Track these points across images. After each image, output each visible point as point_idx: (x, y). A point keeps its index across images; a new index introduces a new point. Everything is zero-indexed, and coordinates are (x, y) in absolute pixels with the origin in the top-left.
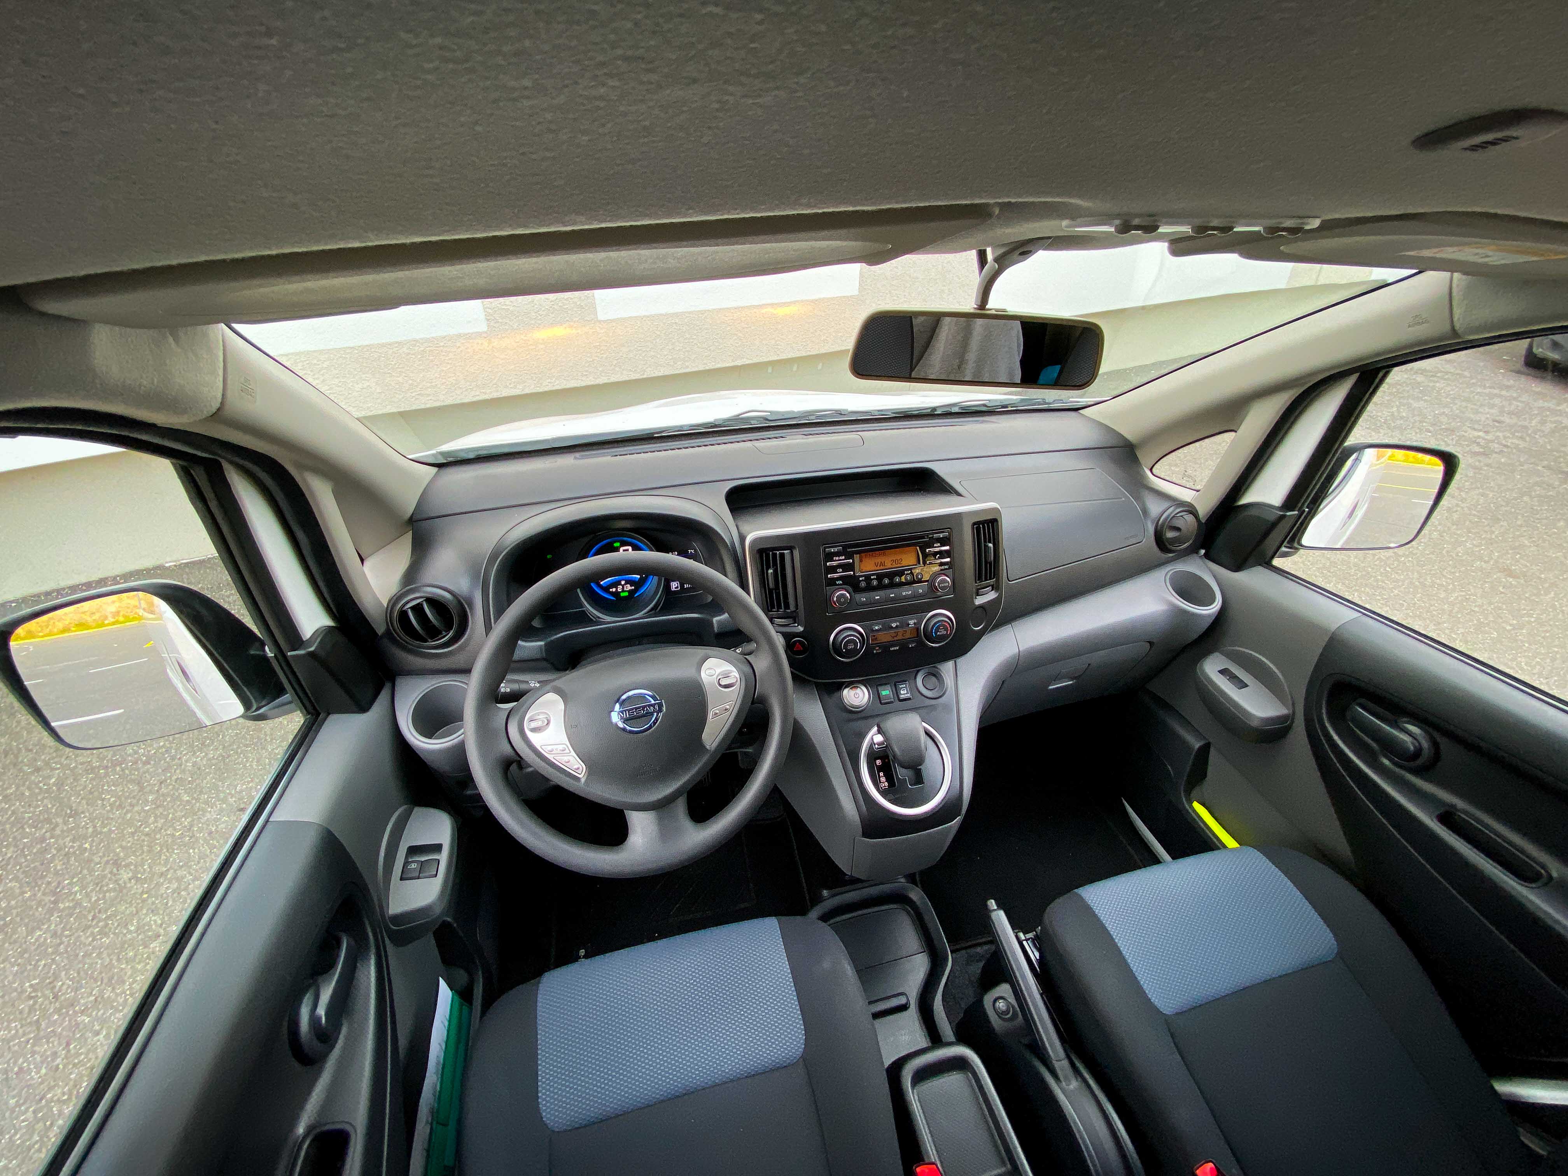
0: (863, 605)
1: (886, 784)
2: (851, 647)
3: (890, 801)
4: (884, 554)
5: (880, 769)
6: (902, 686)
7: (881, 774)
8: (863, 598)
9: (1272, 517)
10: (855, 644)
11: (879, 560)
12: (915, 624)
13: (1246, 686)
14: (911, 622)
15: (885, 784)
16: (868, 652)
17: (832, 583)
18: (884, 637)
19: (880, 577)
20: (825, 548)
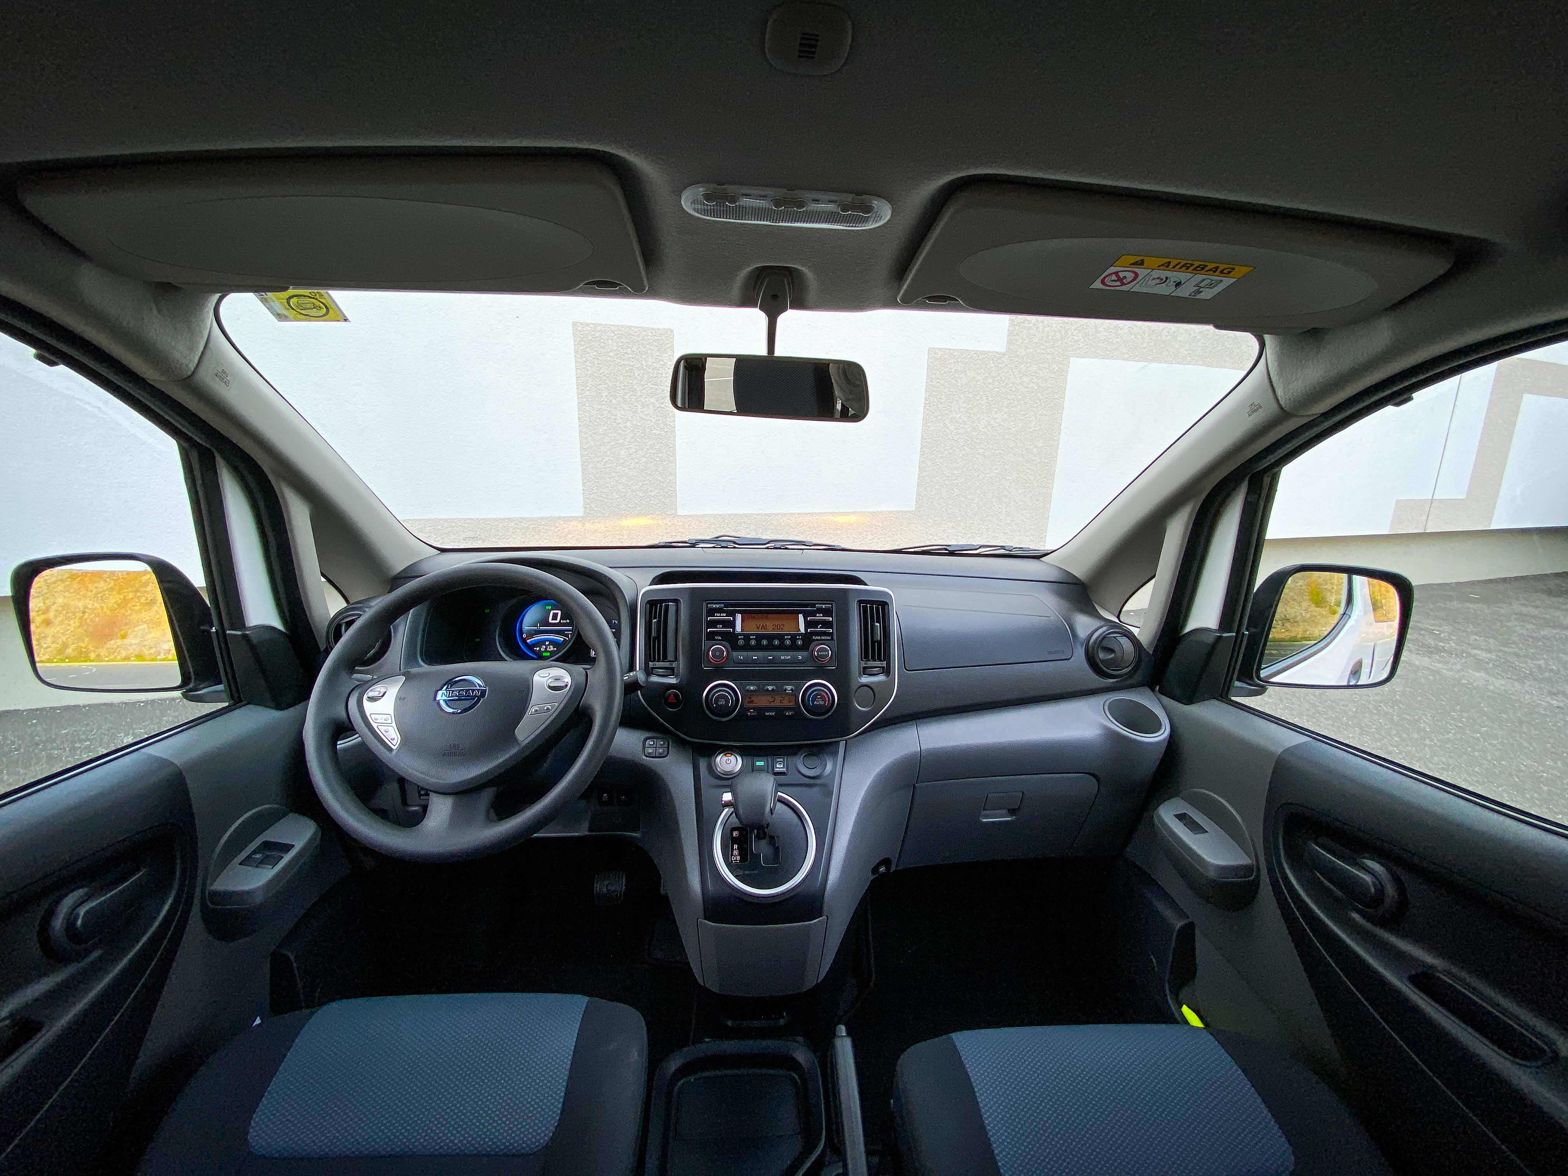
0: (740, 663)
1: (739, 858)
2: (722, 702)
3: (736, 877)
4: (767, 618)
5: (734, 840)
6: (779, 760)
7: (736, 846)
8: (741, 656)
9: (1210, 639)
10: (727, 701)
11: (761, 623)
12: (792, 690)
13: (1207, 832)
14: (789, 688)
15: (736, 858)
16: (742, 715)
17: (711, 636)
18: (762, 701)
19: (759, 638)
20: (707, 604)
